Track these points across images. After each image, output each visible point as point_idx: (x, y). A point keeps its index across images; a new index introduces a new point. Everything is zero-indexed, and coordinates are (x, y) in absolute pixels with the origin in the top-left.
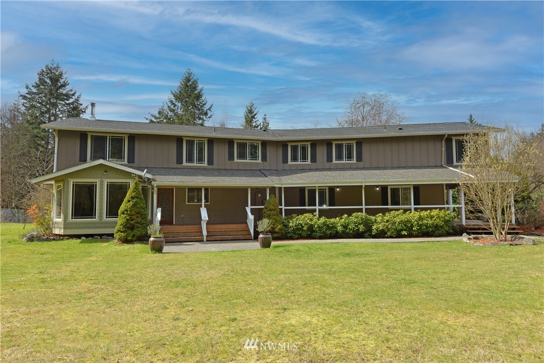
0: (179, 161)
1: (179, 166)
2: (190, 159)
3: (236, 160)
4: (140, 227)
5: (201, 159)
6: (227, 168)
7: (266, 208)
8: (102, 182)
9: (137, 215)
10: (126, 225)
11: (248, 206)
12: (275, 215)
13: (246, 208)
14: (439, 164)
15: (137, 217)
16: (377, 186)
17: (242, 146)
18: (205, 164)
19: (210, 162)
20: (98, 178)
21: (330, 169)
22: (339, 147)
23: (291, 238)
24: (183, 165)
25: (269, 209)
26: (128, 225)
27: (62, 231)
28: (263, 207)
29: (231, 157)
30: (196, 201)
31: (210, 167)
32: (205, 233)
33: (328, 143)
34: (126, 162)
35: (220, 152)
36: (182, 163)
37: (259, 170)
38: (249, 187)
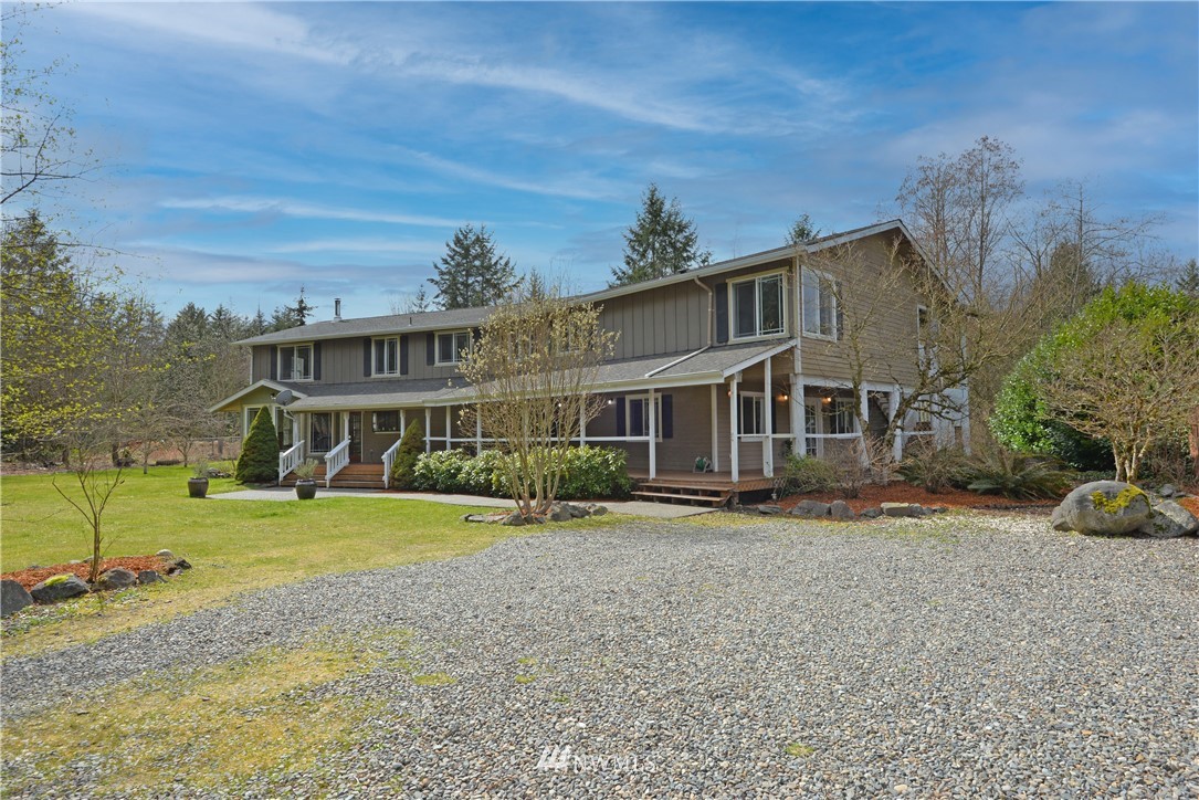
0: (367, 373)
1: (368, 379)
2: (380, 369)
3: (437, 364)
4: (255, 465)
5: (392, 368)
6: (425, 378)
10: (241, 461)
17: (446, 340)
18: (397, 374)
19: (404, 371)
23: (416, 490)
24: (372, 377)
26: (244, 462)
29: (431, 360)
31: (404, 377)
34: (312, 379)
35: (417, 352)
36: (370, 375)
38: (401, 408)
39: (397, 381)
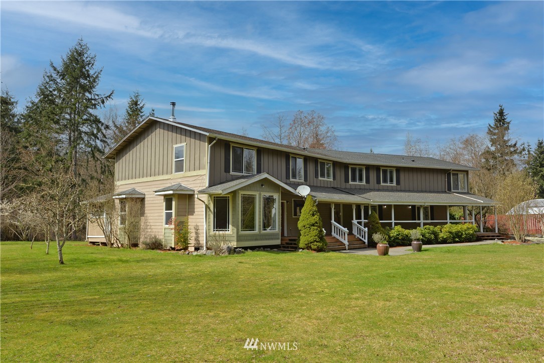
1: (288, 181)
2: (294, 176)
3: (319, 178)
5: (300, 176)
8: (260, 194)
14: (444, 190)
16: (409, 206)
18: (303, 181)
19: (306, 179)
20: (258, 191)
21: (378, 190)
22: (385, 172)
27: (235, 243)
31: (305, 183)
33: (377, 168)
35: (311, 169)
36: (289, 178)
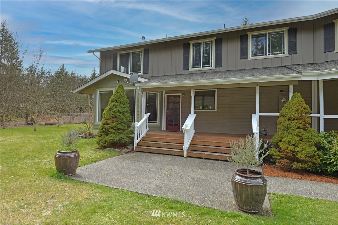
0: (186, 67)
1: (186, 72)
2: (197, 64)
3: (250, 57)
4: (114, 133)
5: (207, 63)
6: (238, 69)
7: (284, 116)
9: (113, 119)
10: (102, 130)
11: (255, 113)
12: (299, 128)
13: (253, 115)
15: (113, 122)
18: (213, 67)
19: (218, 64)
20: (114, 87)
24: (189, 70)
25: (287, 117)
26: (104, 130)
28: (278, 114)
29: (244, 55)
30: (201, 107)
31: (218, 69)
32: (186, 146)
34: (142, 73)
37: (284, 66)
38: (257, 84)
39: (212, 72)
